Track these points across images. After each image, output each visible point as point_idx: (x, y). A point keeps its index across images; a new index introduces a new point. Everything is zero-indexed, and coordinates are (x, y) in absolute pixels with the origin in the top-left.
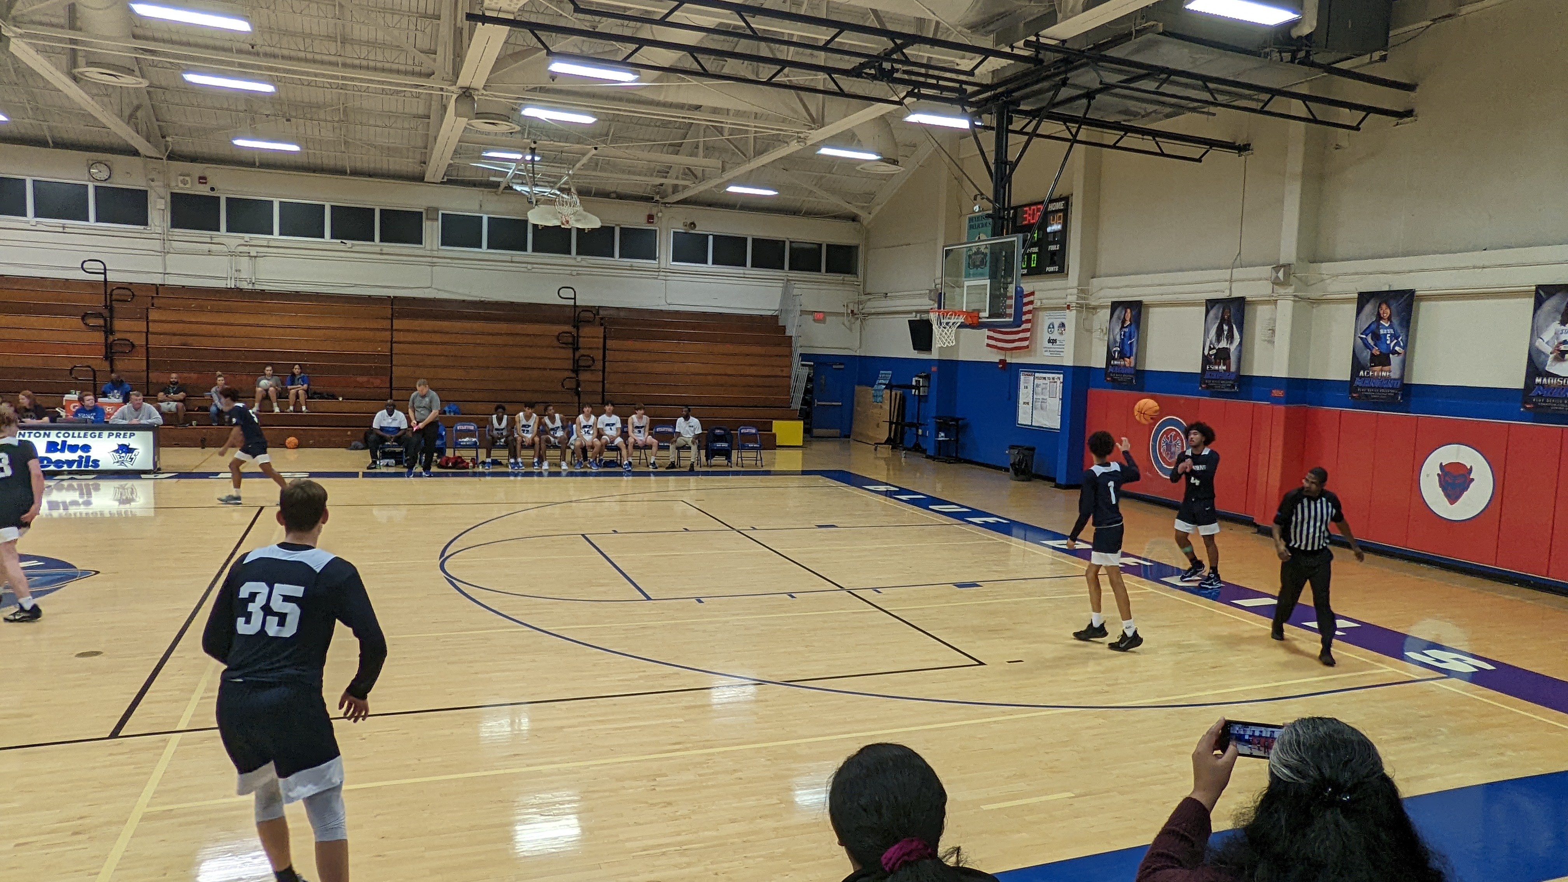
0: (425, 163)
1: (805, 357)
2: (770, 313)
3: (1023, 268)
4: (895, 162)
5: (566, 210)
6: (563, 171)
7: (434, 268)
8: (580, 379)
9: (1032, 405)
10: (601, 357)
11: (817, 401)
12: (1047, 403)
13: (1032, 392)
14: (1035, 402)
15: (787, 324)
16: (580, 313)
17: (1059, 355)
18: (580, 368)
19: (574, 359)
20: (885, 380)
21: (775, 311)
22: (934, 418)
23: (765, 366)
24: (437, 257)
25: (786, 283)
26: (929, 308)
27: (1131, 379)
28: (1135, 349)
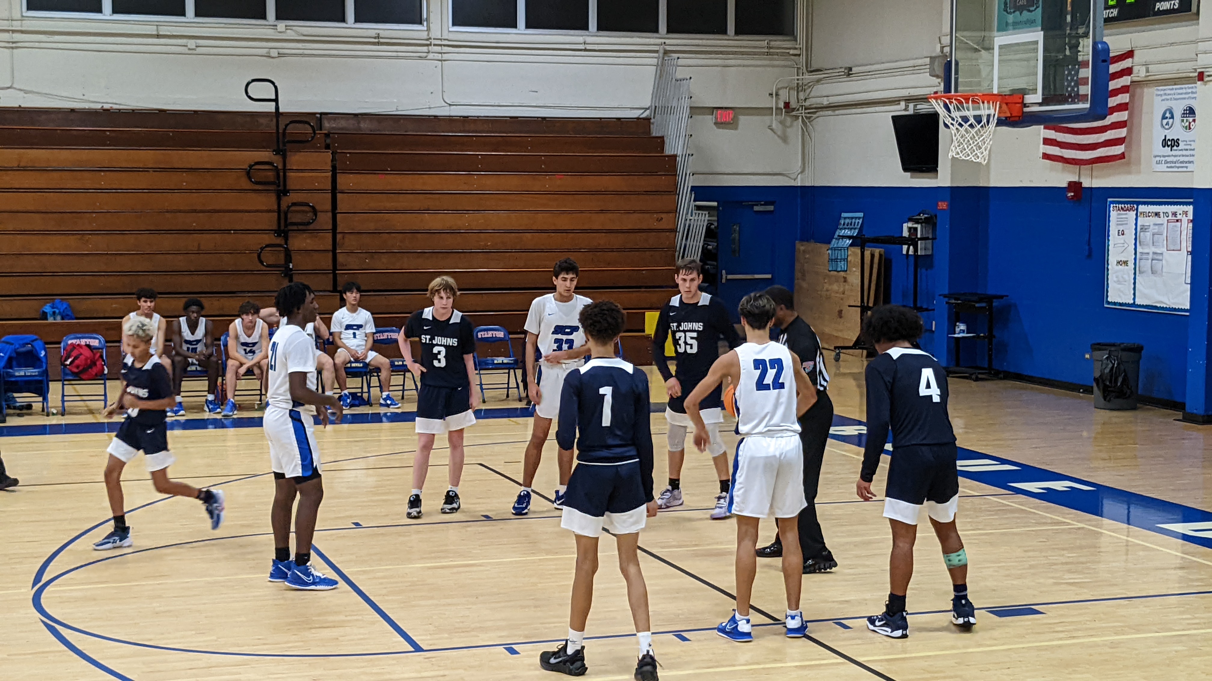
1: (701, 193)
2: (634, 115)
3: (1108, 8)
7: (15, 50)
8: (291, 247)
9: (1133, 266)
10: (329, 207)
11: (727, 274)
12: (1164, 262)
13: (1134, 242)
14: (1140, 259)
15: (666, 134)
16: (287, 125)
17: (1185, 169)
18: (290, 228)
19: (279, 211)
20: (851, 229)
21: (643, 111)
22: (945, 296)
23: (628, 212)
24: (22, 32)
25: (663, 58)
26: (932, 91)
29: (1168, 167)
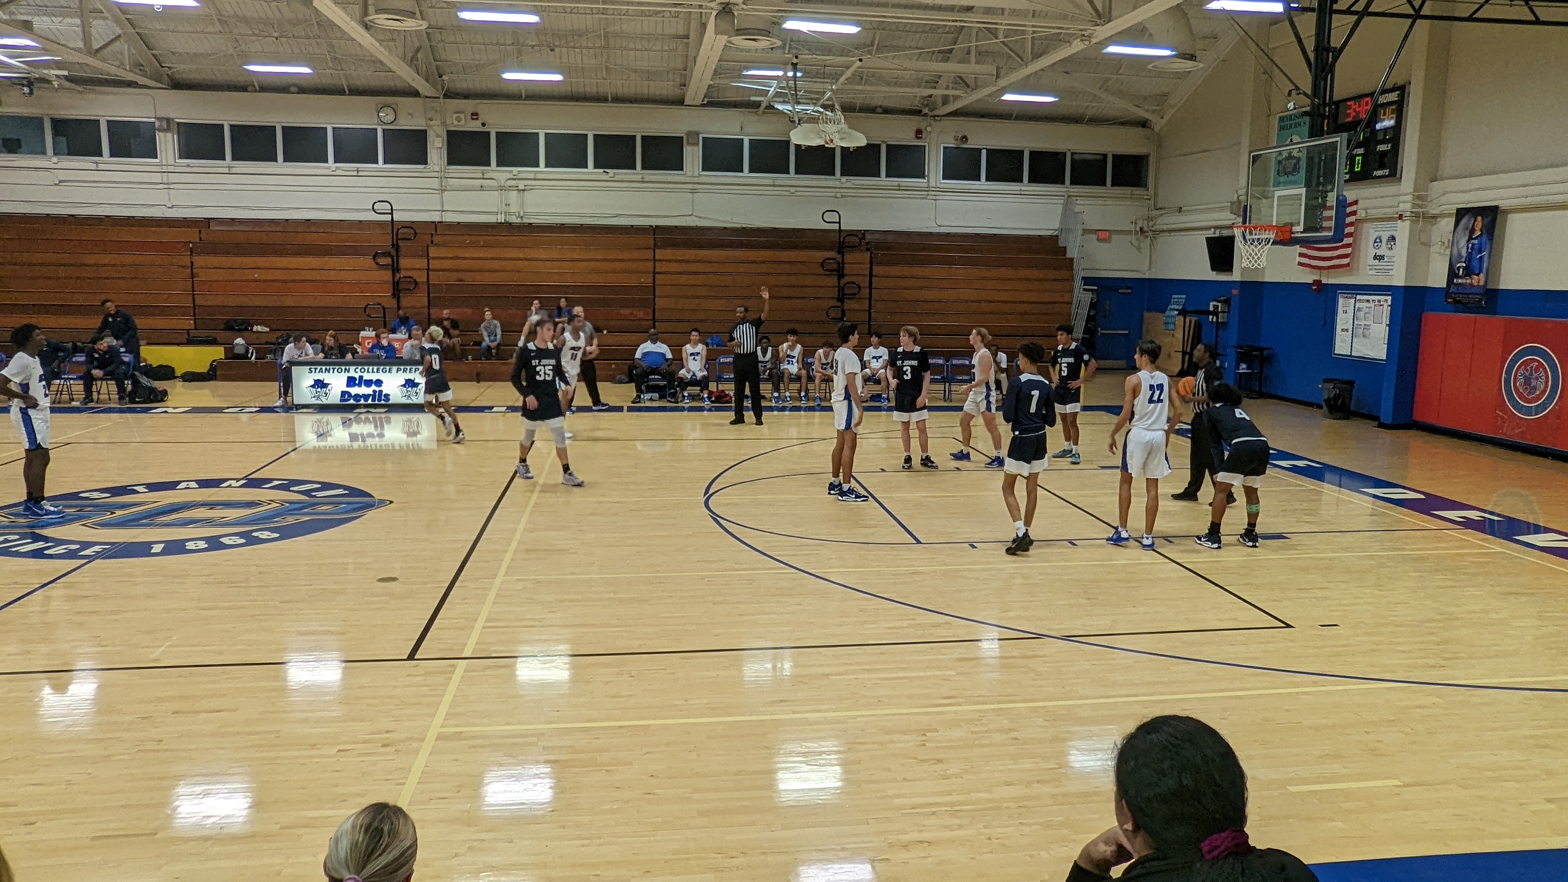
0: (685, 85)
1: (1087, 281)
2: (1049, 233)
3: (1346, 173)
4: (1192, 57)
5: (830, 128)
6: (826, 86)
7: (696, 195)
8: (845, 308)
9: (1351, 333)
10: (867, 285)
11: (1100, 329)
12: (1371, 330)
13: (1353, 317)
14: (1357, 328)
15: (1067, 245)
16: (845, 237)
17: (1387, 274)
18: (845, 296)
19: (839, 287)
20: (1178, 305)
21: (1054, 231)
22: (1237, 347)
23: (1044, 291)
24: (698, 183)
25: (1067, 200)
26: (1231, 222)
27: (1481, 300)
28: (1485, 265)
29: (1376, 272)
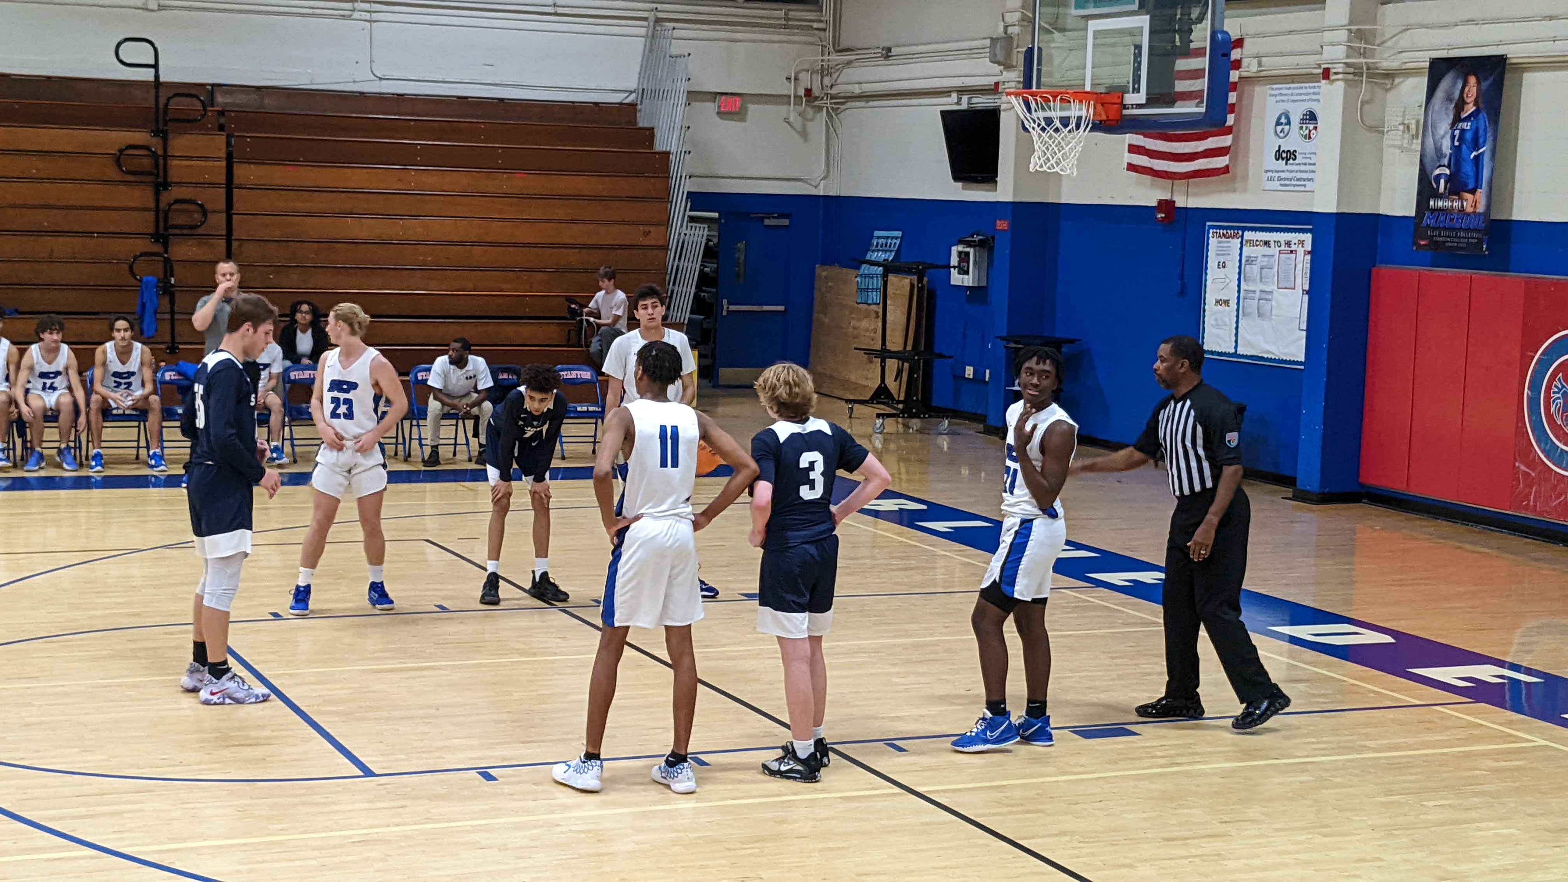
1: (698, 200)
2: (616, 99)
8: (173, 258)
9: (1236, 307)
10: (222, 205)
11: (729, 303)
12: (1274, 303)
13: (1237, 276)
14: (1245, 298)
15: (656, 124)
16: (169, 99)
17: (1302, 189)
18: (171, 231)
19: (157, 210)
20: (886, 251)
21: (626, 94)
22: (1003, 339)
23: (608, 223)
25: (654, 28)
26: (992, 80)
27: (1480, 242)
28: (1486, 174)
29: (1281, 185)
